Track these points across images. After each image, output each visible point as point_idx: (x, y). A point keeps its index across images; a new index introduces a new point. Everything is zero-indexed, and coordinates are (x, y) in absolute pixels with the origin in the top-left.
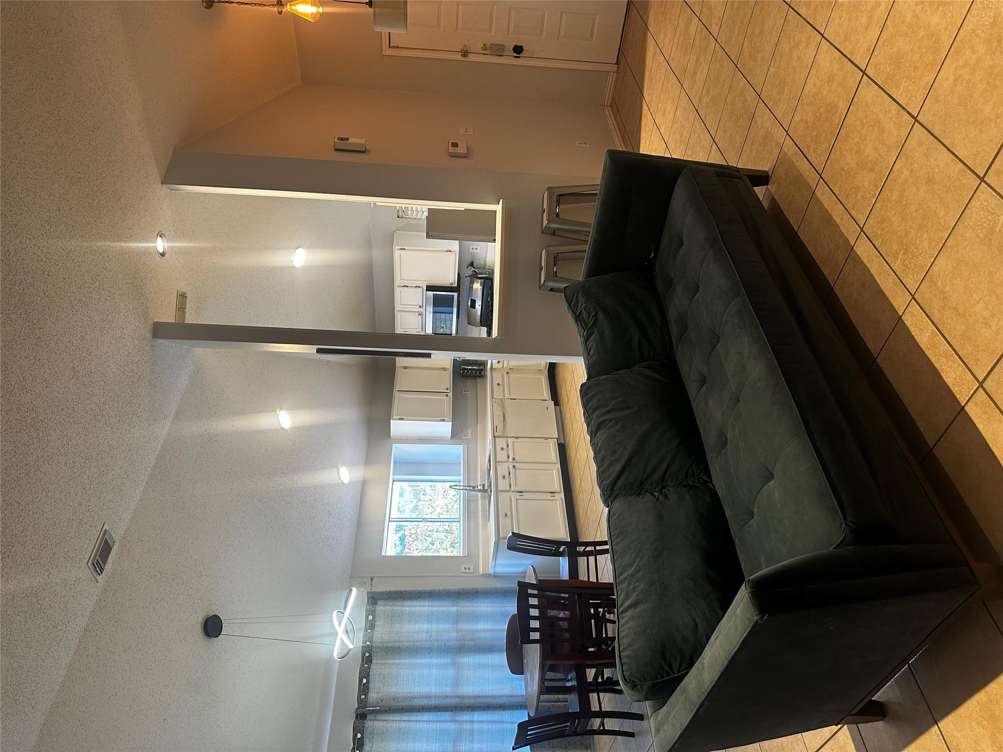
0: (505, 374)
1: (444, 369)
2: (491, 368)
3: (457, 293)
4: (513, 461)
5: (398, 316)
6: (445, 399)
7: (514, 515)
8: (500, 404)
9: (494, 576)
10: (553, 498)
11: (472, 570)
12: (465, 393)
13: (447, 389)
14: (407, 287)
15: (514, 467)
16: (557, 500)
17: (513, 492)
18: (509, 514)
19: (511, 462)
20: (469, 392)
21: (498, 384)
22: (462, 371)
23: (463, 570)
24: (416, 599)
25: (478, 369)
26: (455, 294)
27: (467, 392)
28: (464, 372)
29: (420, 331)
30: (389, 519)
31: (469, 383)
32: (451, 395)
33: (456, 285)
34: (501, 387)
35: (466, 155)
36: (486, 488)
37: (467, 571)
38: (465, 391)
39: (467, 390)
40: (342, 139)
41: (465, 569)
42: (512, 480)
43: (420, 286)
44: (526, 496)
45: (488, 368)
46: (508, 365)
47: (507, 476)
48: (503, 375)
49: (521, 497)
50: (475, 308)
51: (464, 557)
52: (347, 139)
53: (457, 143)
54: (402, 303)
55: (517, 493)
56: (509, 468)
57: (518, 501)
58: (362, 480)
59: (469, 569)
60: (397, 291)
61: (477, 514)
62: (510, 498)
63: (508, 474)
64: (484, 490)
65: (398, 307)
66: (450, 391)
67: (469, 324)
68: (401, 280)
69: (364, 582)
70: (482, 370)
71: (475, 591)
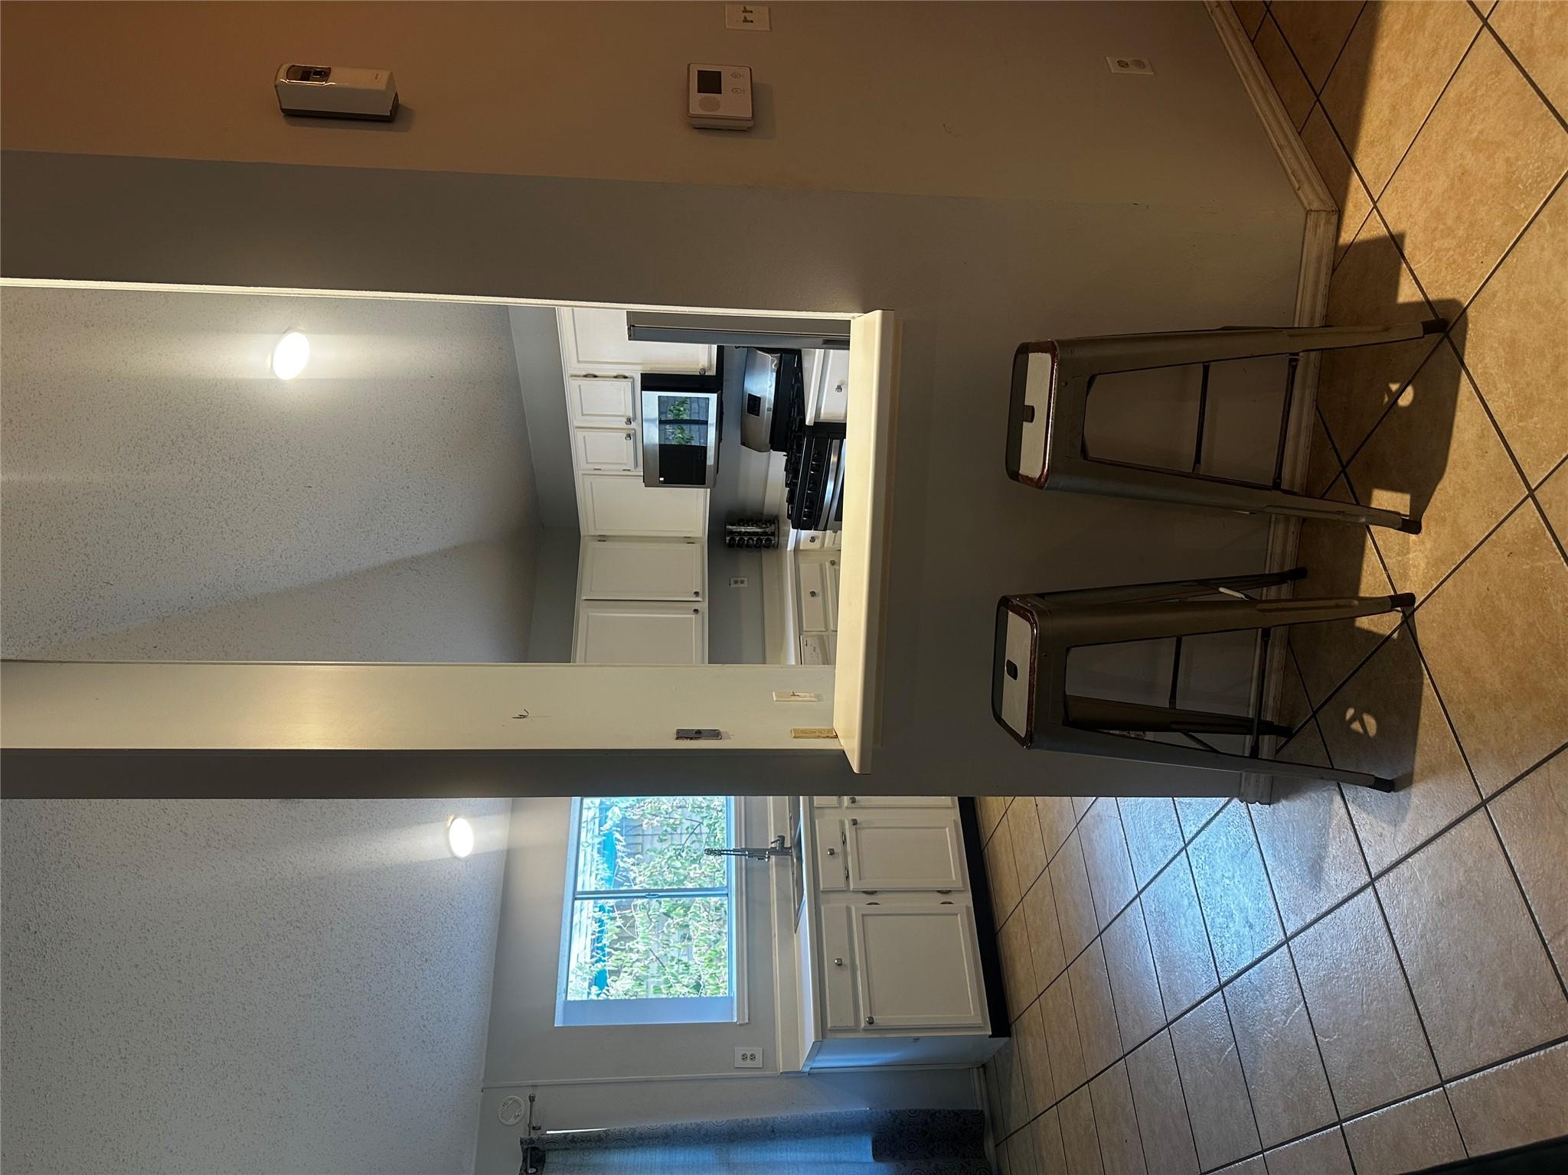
0: (828, 564)
1: (689, 540)
2: (796, 549)
3: (716, 395)
4: (853, 805)
5: (578, 439)
6: (692, 618)
7: (858, 962)
8: (818, 650)
9: (809, 1074)
10: (947, 908)
11: (758, 1062)
12: (736, 586)
13: (697, 594)
14: (595, 376)
15: (855, 822)
16: (957, 915)
17: (853, 892)
18: (846, 961)
19: (847, 808)
20: (745, 585)
21: (813, 594)
22: (728, 538)
23: (739, 1063)
24: (634, 1147)
25: (765, 533)
26: (713, 398)
27: (741, 585)
28: (732, 539)
29: (632, 467)
30: (574, 895)
31: (745, 562)
32: (704, 606)
33: (713, 372)
34: (819, 599)
35: (750, 124)
36: (788, 844)
37: (749, 1063)
38: (736, 582)
39: (739, 579)
40: (306, 74)
41: (744, 1057)
42: (850, 858)
43: (626, 375)
44: (886, 903)
45: (788, 549)
46: (834, 544)
47: (838, 849)
48: (822, 567)
49: (873, 909)
50: (758, 415)
51: (741, 1025)
52: (324, 74)
53: (720, 72)
54: (584, 413)
55: (864, 895)
56: (842, 823)
57: (868, 919)
58: (506, 848)
59: (753, 1057)
60: (572, 387)
61: (768, 905)
62: (848, 909)
63: (841, 842)
64: (782, 850)
65: (575, 419)
66: (703, 598)
67: (743, 444)
68: (579, 362)
69: (516, 1101)
70: (773, 534)
71: (769, 1128)
